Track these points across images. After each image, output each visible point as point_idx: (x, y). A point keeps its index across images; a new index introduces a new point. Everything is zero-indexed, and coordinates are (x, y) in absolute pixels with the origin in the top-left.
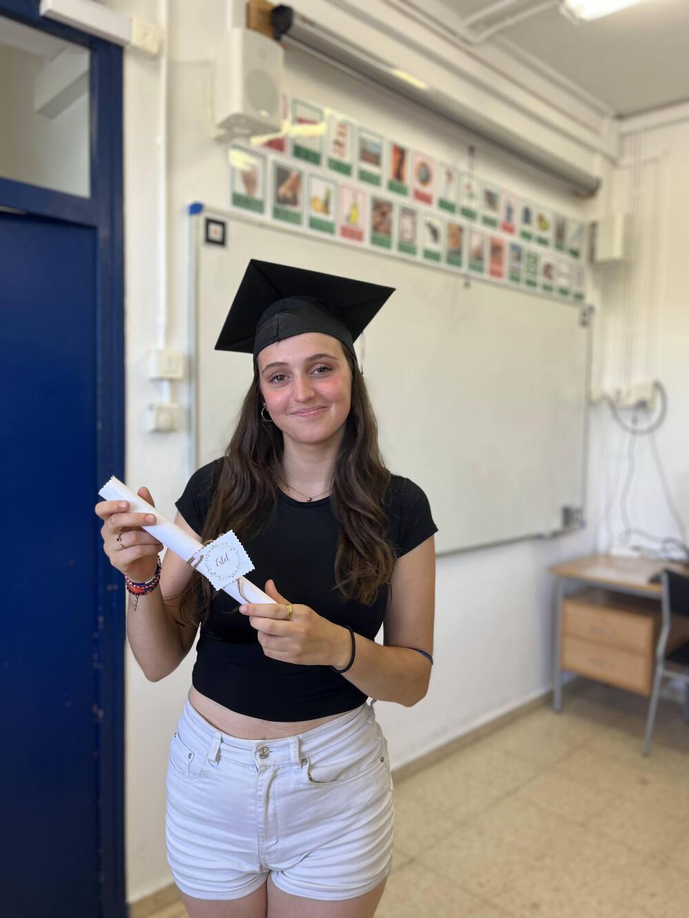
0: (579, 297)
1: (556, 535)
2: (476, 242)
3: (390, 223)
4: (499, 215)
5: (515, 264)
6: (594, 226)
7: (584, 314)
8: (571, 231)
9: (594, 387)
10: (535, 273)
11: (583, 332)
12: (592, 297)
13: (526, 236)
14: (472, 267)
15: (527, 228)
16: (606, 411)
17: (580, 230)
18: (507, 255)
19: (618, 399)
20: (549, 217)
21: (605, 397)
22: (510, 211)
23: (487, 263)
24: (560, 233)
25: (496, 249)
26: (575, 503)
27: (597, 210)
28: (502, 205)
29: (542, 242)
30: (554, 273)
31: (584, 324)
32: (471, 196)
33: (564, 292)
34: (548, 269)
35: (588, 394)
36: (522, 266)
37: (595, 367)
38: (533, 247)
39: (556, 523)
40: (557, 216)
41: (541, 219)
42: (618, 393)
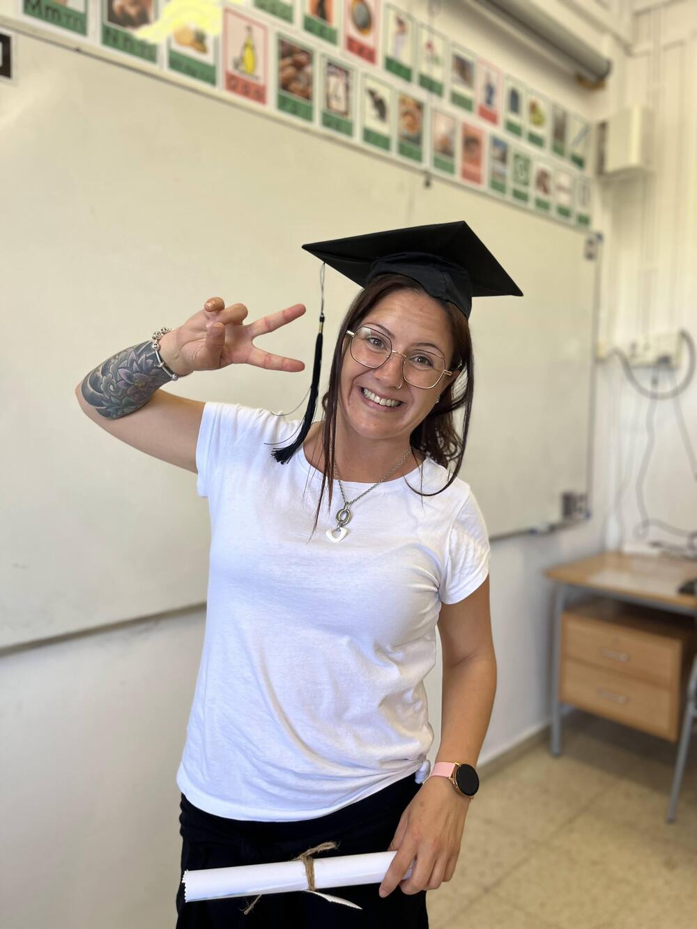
0: (584, 221)
1: (553, 529)
2: (442, 128)
3: (310, 82)
4: (476, 94)
5: (499, 166)
6: (603, 126)
7: (590, 243)
8: (573, 131)
9: (602, 338)
10: (526, 183)
11: (589, 266)
12: (601, 222)
13: (513, 128)
14: (438, 163)
15: (514, 118)
16: (617, 369)
17: (585, 131)
18: (487, 151)
19: (633, 355)
20: (543, 107)
21: (617, 352)
22: (490, 90)
23: (458, 160)
24: (560, 132)
25: (472, 142)
26: (578, 488)
27: (607, 104)
28: (480, 81)
29: (535, 140)
30: (551, 185)
31: (590, 256)
32: (435, 60)
33: (564, 212)
34: (543, 179)
35: (595, 347)
36: (509, 171)
37: (603, 314)
38: (522, 146)
39: (555, 515)
40: (555, 107)
41: (533, 108)
42: (634, 346)
